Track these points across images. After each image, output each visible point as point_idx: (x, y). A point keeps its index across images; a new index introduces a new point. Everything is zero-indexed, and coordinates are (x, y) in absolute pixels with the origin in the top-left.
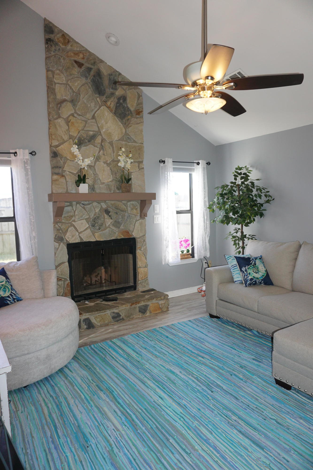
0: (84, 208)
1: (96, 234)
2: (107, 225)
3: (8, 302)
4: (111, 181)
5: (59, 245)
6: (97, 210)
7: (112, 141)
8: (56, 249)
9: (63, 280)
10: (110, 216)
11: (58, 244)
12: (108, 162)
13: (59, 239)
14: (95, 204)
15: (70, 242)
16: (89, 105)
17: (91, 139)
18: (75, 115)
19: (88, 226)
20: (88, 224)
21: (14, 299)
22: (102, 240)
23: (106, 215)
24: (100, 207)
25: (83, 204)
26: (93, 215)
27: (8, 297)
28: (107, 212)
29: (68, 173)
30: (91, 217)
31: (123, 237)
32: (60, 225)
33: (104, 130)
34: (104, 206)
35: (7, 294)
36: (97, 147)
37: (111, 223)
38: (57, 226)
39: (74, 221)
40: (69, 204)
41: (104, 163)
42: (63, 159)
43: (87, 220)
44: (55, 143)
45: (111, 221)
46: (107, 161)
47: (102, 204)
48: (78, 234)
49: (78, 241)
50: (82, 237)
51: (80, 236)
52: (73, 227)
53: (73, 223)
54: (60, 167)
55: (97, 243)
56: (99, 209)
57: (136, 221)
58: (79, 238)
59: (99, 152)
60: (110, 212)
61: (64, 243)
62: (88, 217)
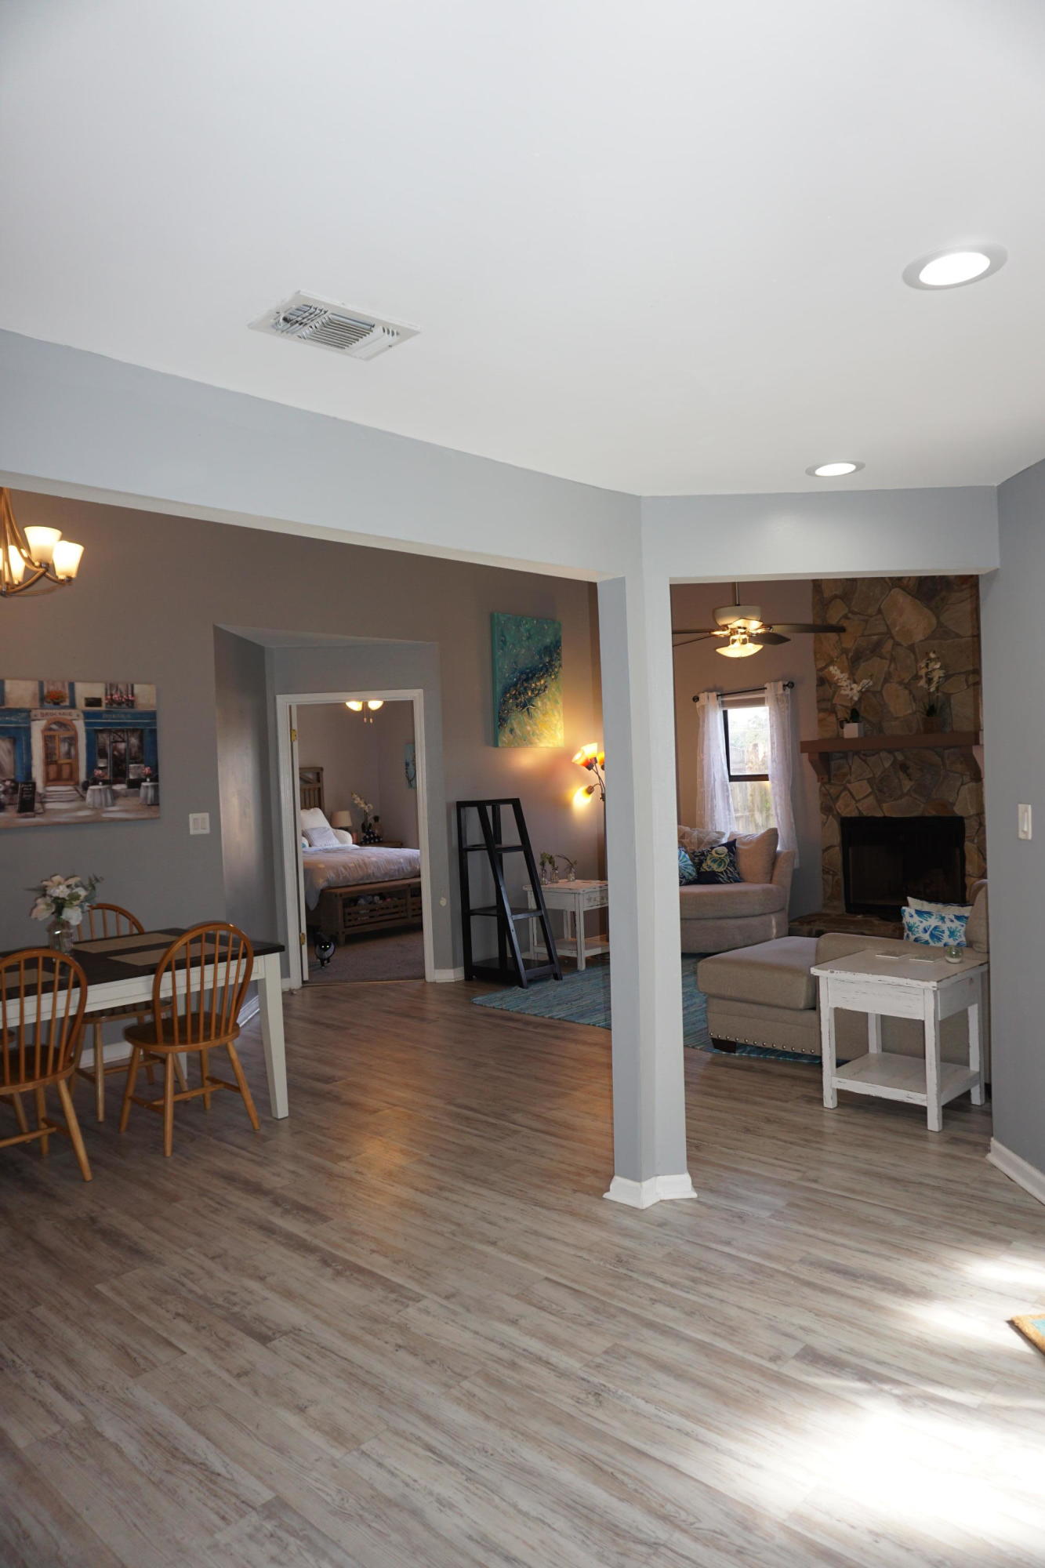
0: (865, 761)
1: (885, 806)
2: (905, 791)
3: (721, 879)
4: (910, 714)
5: (827, 818)
6: (887, 765)
7: (913, 644)
8: (824, 824)
9: (831, 872)
10: (908, 775)
11: (825, 817)
12: (906, 681)
13: (827, 809)
14: (883, 754)
15: (843, 815)
16: (871, 594)
17: (875, 649)
18: (850, 615)
19: (870, 790)
20: (872, 787)
21: (729, 878)
22: (894, 816)
23: (901, 773)
24: (892, 759)
25: (864, 755)
26: (879, 773)
27: (722, 873)
28: (904, 767)
29: (839, 706)
30: (877, 776)
31: (933, 813)
32: (827, 787)
33: (897, 629)
34: (900, 757)
35: (721, 869)
36: (886, 659)
37: (912, 787)
38: (823, 788)
39: (850, 783)
40: (841, 755)
41: (901, 683)
42: (832, 686)
43: (869, 781)
44: (822, 664)
45: (912, 783)
46: (903, 680)
47: (896, 754)
48: (854, 802)
49: (855, 814)
50: (861, 809)
51: (857, 807)
52: (847, 792)
53: (848, 785)
54: (829, 700)
55: (886, 820)
56: (890, 762)
57: (962, 784)
58: (856, 811)
59: (889, 667)
60: (908, 768)
61: (833, 816)
62: (871, 775)
